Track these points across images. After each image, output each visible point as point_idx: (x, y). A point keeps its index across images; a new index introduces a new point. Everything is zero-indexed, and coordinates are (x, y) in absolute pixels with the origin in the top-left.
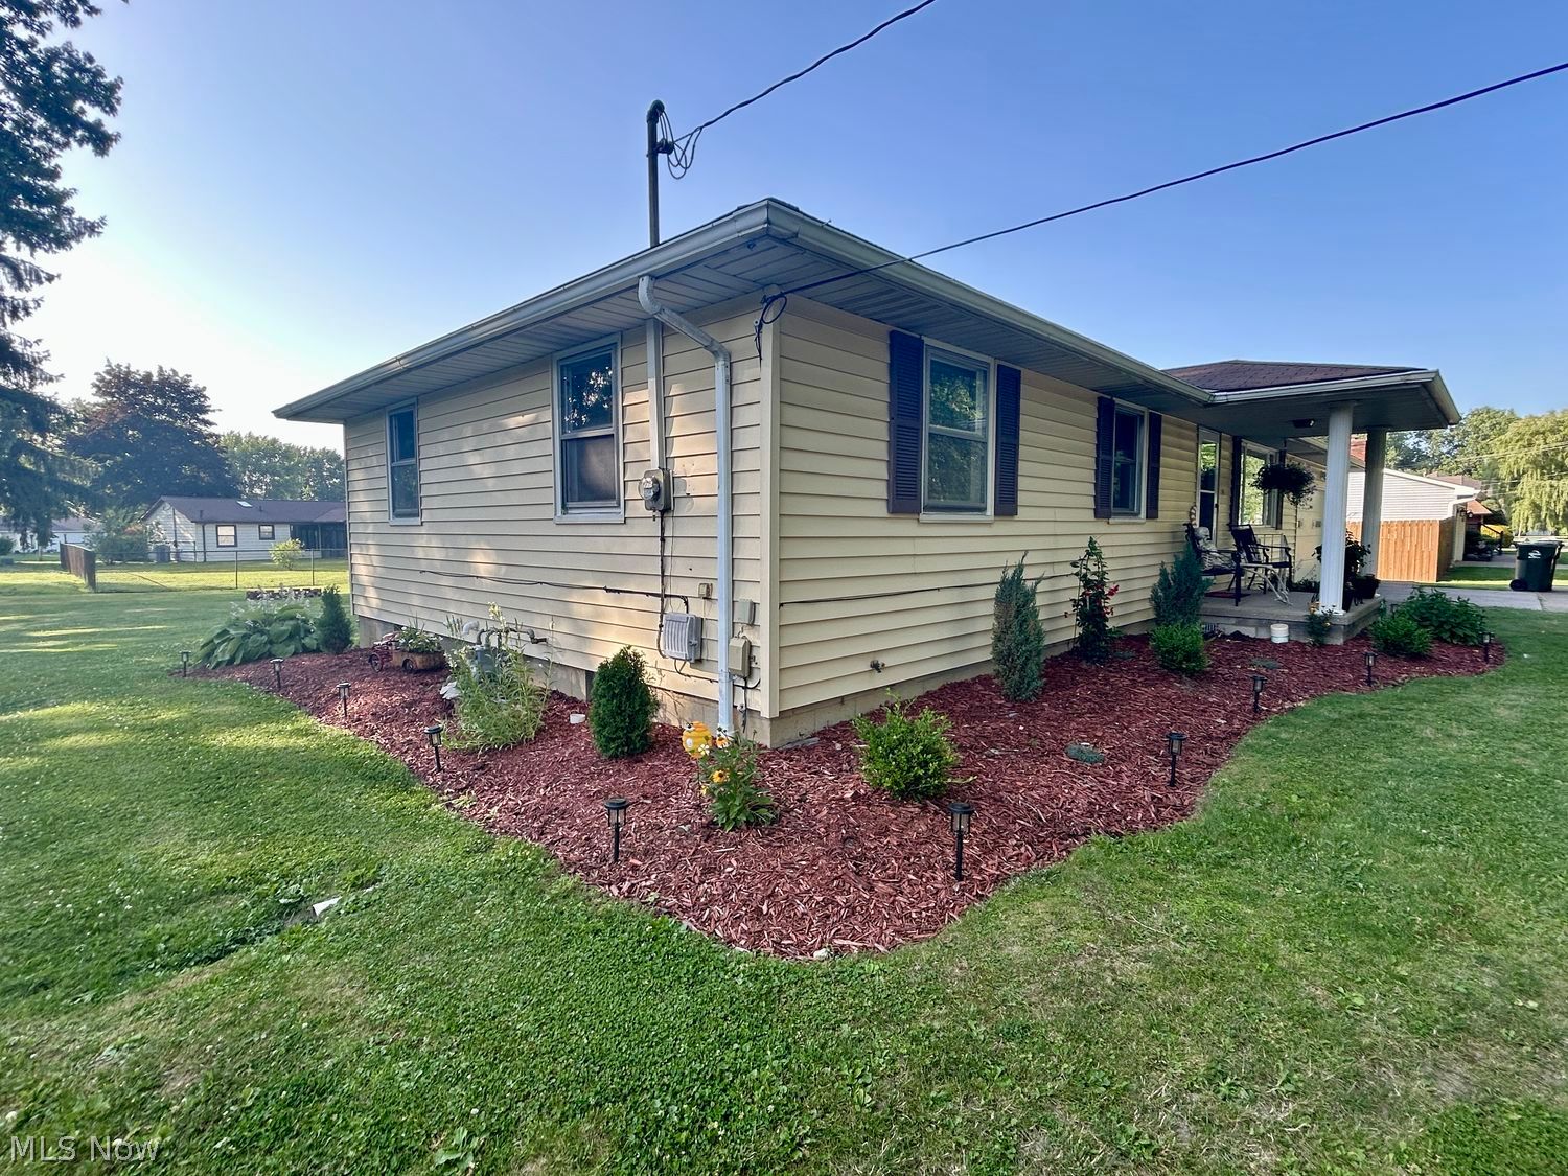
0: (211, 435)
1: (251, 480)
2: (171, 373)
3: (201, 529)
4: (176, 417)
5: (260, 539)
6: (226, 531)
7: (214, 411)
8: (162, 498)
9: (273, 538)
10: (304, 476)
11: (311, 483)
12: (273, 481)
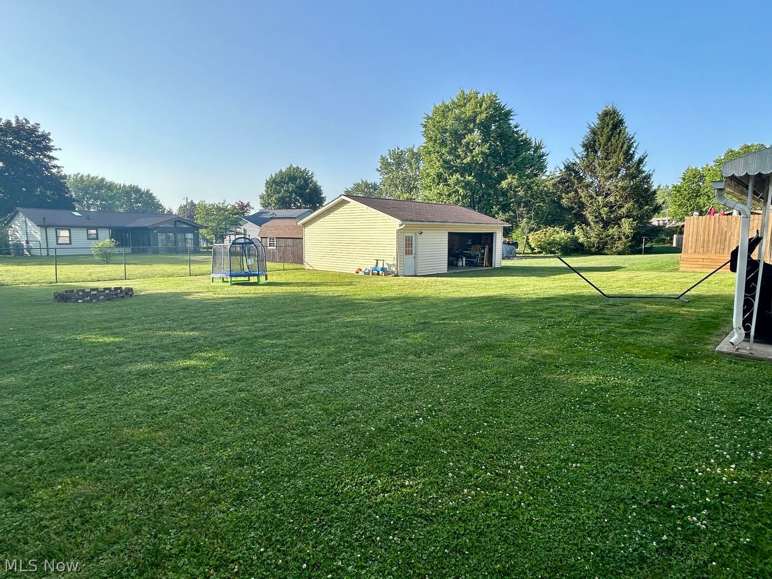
0: (55, 167)
1: (88, 204)
2: (24, 121)
3: (44, 231)
4: (29, 153)
5: (88, 239)
6: (64, 233)
7: (56, 150)
8: (18, 209)
9: (97, 238)
10: (120, 201)
11: (124, 206)
12: (101, 204)
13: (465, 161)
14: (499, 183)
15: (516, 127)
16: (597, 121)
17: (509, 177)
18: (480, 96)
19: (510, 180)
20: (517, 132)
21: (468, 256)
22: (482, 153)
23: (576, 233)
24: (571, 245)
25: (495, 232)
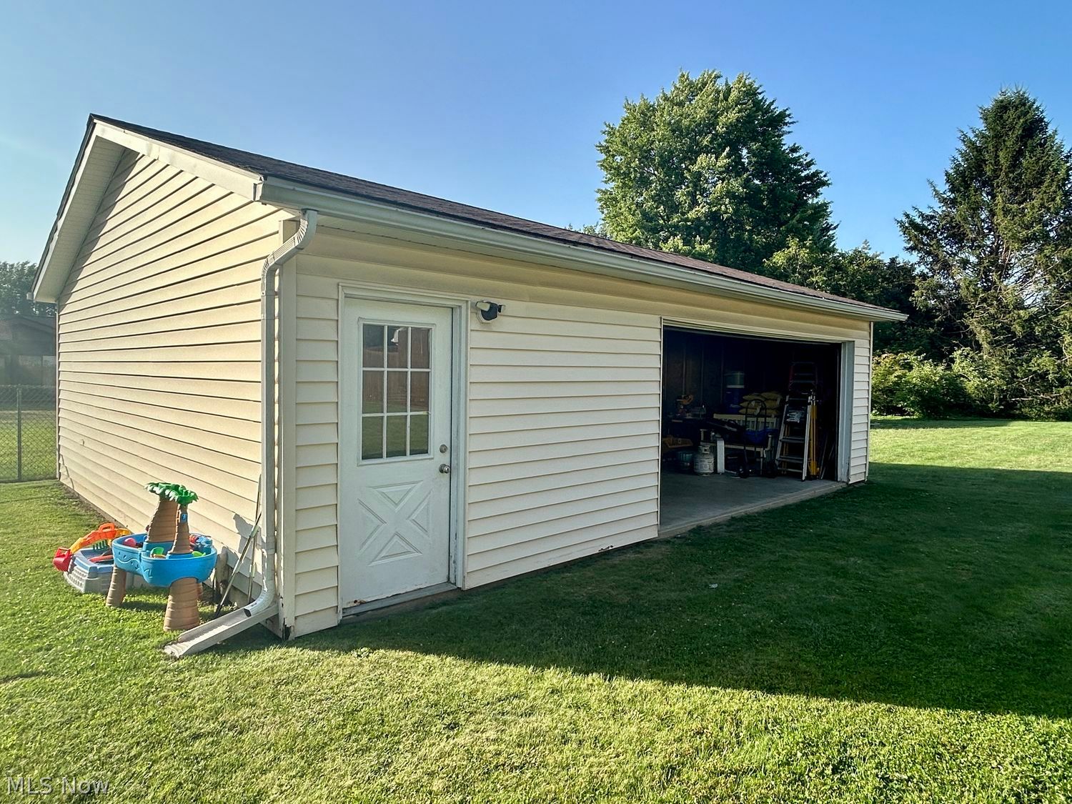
13: (691, 215)
14: (769, 255)
15: (794, 150)
16: (981, 126)
17: (793, 243)
18: (720, 84)
19: (792, 250)
20: (795, 161)
21: (736, 436)
22: (730, 194)
23: (956, 367)
24: (946, 395)
25: (844, 343)
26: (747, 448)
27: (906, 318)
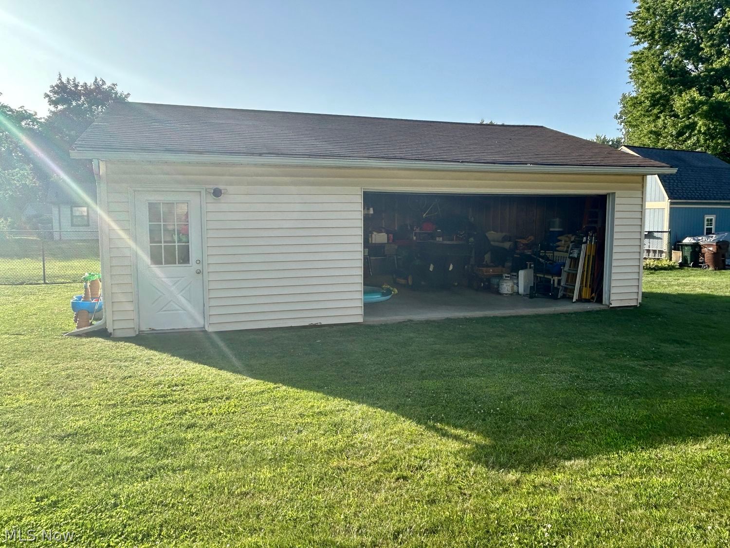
25: (609, 194)
26: (546, 276)
27: (676, 171)
